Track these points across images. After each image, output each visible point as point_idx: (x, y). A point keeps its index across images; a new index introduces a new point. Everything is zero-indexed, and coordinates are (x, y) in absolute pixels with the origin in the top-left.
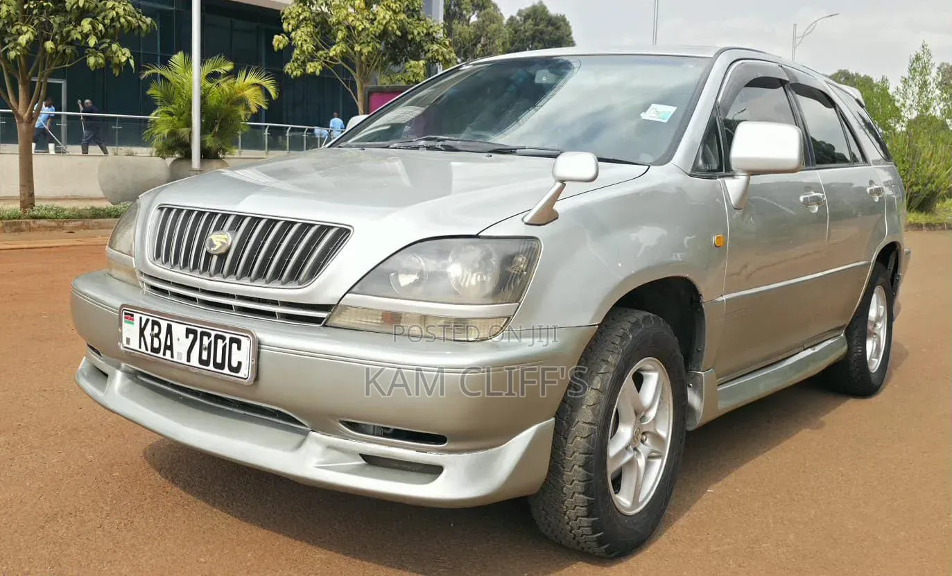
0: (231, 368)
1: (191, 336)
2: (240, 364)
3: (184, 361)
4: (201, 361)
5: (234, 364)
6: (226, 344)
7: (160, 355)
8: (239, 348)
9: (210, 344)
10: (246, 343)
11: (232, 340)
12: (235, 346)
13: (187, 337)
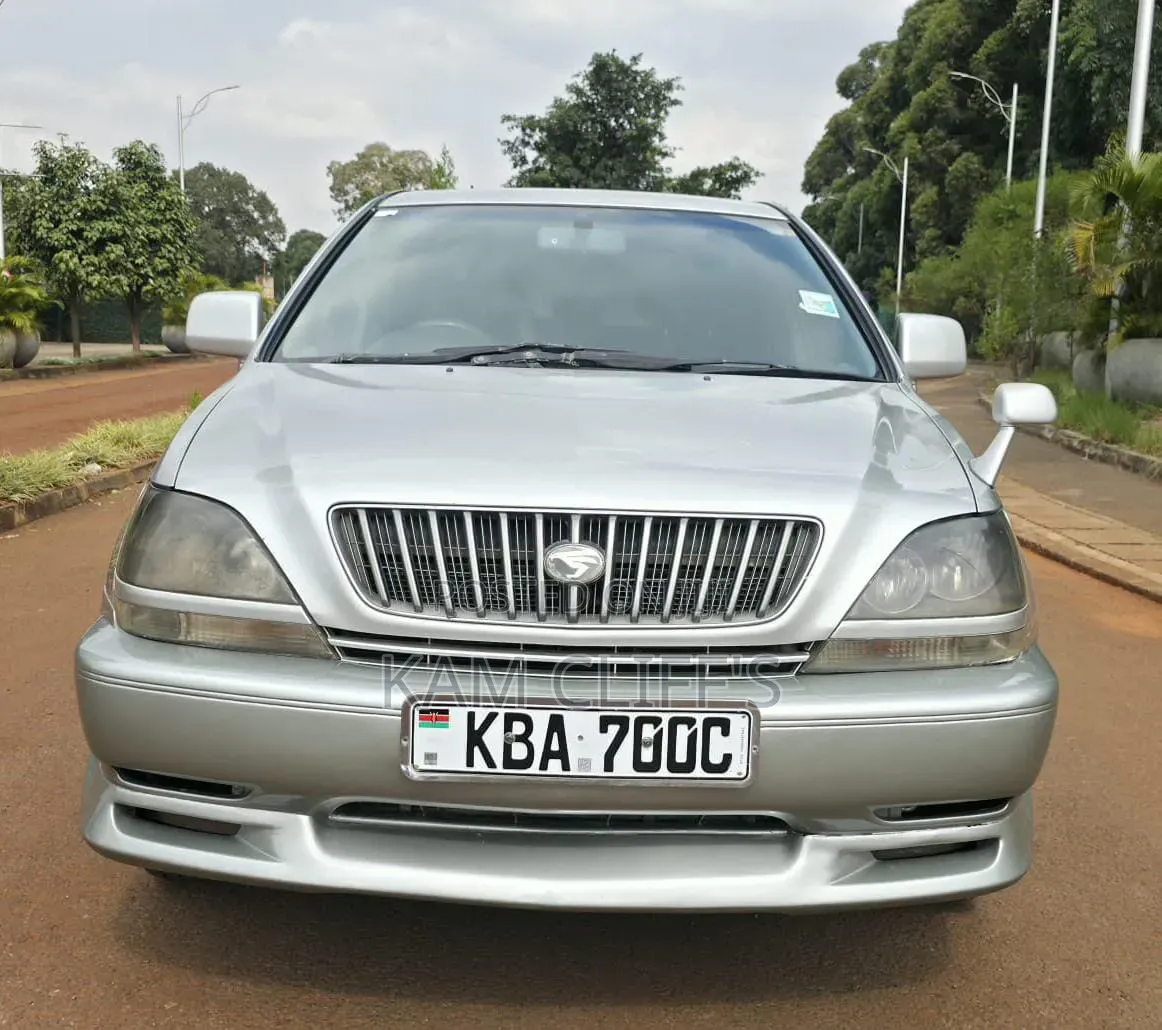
0: (707, 766)
1: (614, 729)
2: (728, 758)
3: (598, 769)
4: (638, 765)
5: (716, 758)
6: (696, 730)
7: (534, 769)
8: (726, 732)
9: (659, 736)
10: (738, 723)
11: (709, 724)
12: (715, 731)
13: (603, 729)
